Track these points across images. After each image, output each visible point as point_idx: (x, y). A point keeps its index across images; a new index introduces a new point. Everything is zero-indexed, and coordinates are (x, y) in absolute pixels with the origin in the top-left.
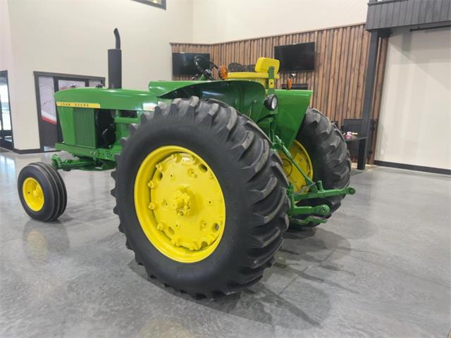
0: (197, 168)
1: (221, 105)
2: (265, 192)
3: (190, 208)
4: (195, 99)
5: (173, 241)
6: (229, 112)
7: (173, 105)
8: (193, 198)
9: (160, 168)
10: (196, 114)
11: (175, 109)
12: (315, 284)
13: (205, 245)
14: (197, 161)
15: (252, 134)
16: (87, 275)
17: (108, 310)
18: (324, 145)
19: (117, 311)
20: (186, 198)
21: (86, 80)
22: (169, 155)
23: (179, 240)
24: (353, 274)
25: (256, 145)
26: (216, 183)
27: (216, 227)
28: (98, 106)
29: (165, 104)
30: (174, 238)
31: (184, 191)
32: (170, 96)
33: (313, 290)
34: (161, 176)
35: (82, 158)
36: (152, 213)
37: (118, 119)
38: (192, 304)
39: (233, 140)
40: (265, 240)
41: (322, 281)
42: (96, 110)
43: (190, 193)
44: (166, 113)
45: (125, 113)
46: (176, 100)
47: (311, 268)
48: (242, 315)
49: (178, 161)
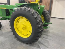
0: (26, 21)
1: (30, 8)
2: (40, 26)
3: (25, 28)
4: (25, 7)
5: (22, 34)
6: (32, 10)
7: (21, 8)
8: (25, 26)
9: (18, 21)
10: (26, 10)
11: (21, 9)
12: (46, 39)
13: (28, 34)
14: (26, 19)
15: (37, 14)
16: (6, 40)
17: (10, 48)
18: (46, 15)
19: (12, 48)
20: (24, 26)
21: (4, 4)
22: (20, 18)
23: (23, 34)
24: (51, 37)
25: (38, 16)
26: (30, 24)
27: (30, 31)
28: (6, 8)
29: (19, 8)
30: (22, 33)
31: (24, 25)
32: (20, 6)
33: (46, 40)
34: (19, 22)
35: (4, 18)
36: (18, 29)
37: (10, 11)
38: (26, 45)
39: (33, 16)
40: (40, 34)
41: (47, 38)
42: (6, 9)
43: (25, 25)
44: (19, 10)
45: (11, 10)
46: (21, 7)
47: (45, 36)
48: (35, 46)
49: (22, 19)
